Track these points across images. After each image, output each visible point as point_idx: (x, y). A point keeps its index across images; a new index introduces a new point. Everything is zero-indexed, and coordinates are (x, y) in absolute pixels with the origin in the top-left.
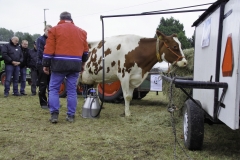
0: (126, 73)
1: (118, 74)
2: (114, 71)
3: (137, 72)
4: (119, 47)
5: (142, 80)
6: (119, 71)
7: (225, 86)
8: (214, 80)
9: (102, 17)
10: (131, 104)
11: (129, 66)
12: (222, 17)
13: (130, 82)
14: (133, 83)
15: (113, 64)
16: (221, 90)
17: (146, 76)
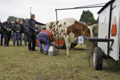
0: (67, 36)
2: (62, 35)
3: (72, 35)
4: (65, 23)
6: (64, 34)
7: (113, 41)
8: (107, 38)
9: (56, 10)
10: (70, 50)
11: (68, 32)
12: (111, 9)
14: (71, 40)
15: (62, 31)
16: (111, 42)
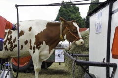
0: (37, 50)
1: (30, 50)
2: (26, 48)
3: (45, 49)
4: (30, 29)
5: (49, 55)
6: (31, 49)
9: (17, 6)
11: (38, 44)
13: (40, 56)
14: (42, 58)
15: (26, 43)
17: (52, 52)
